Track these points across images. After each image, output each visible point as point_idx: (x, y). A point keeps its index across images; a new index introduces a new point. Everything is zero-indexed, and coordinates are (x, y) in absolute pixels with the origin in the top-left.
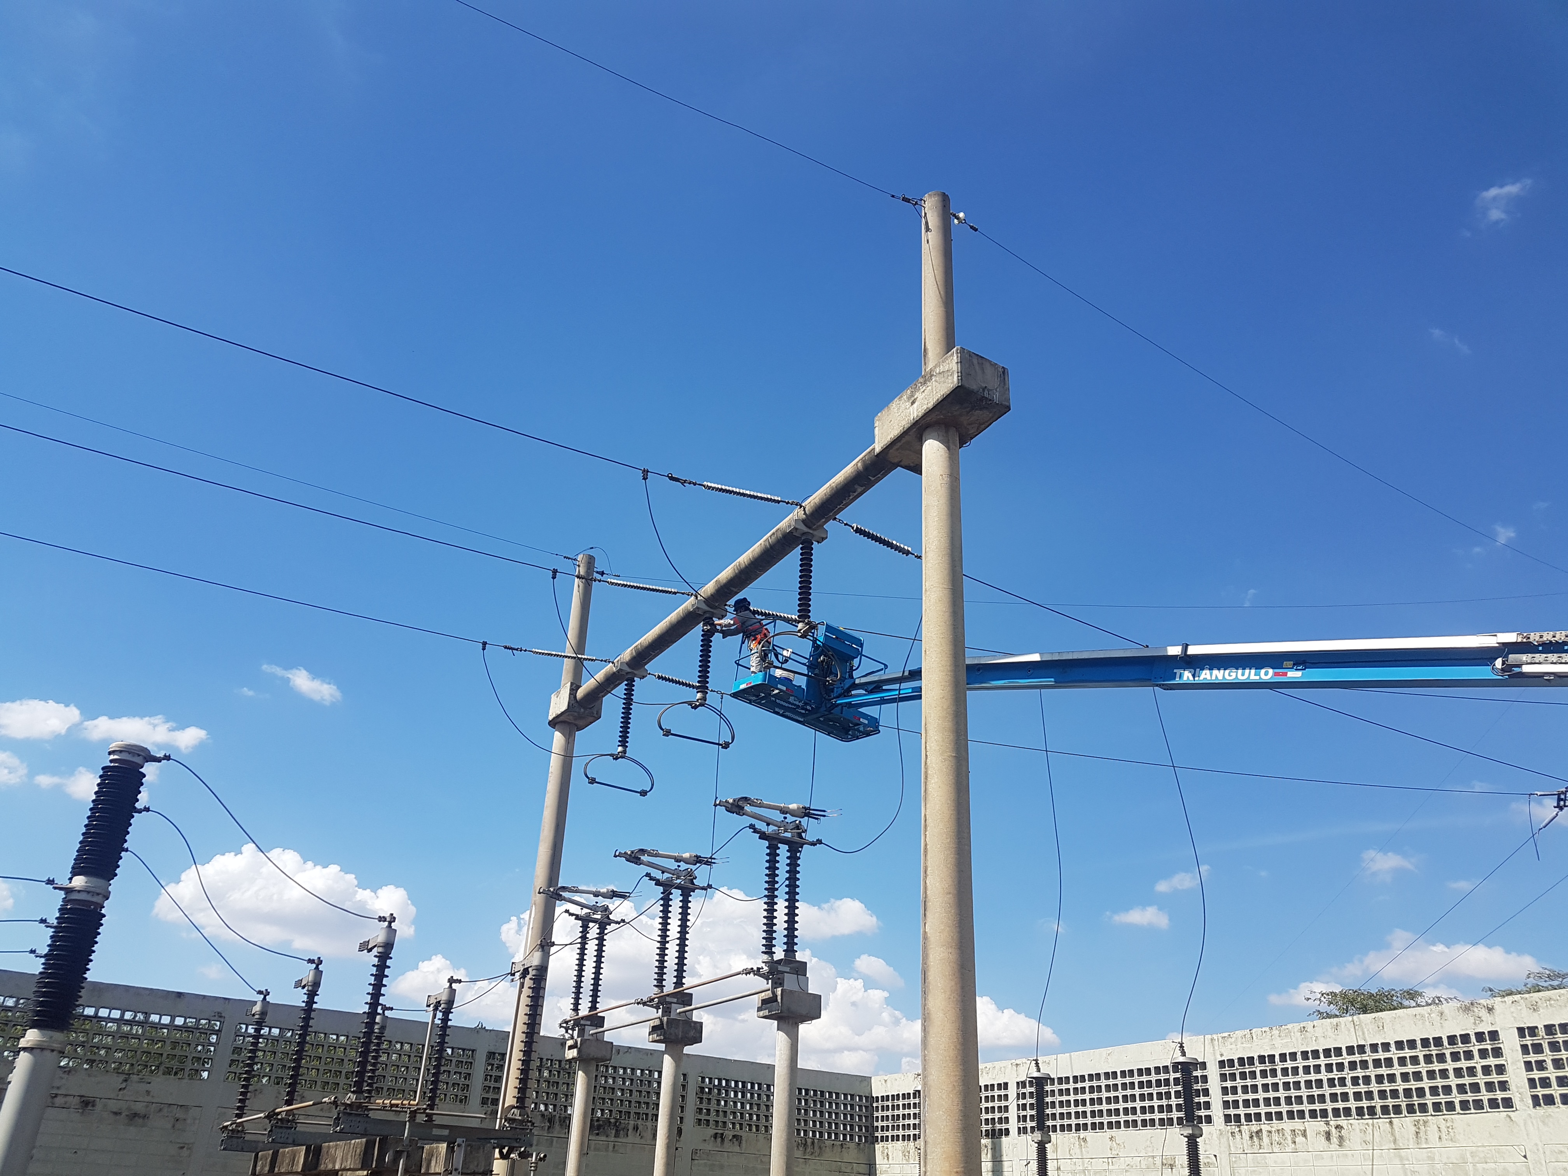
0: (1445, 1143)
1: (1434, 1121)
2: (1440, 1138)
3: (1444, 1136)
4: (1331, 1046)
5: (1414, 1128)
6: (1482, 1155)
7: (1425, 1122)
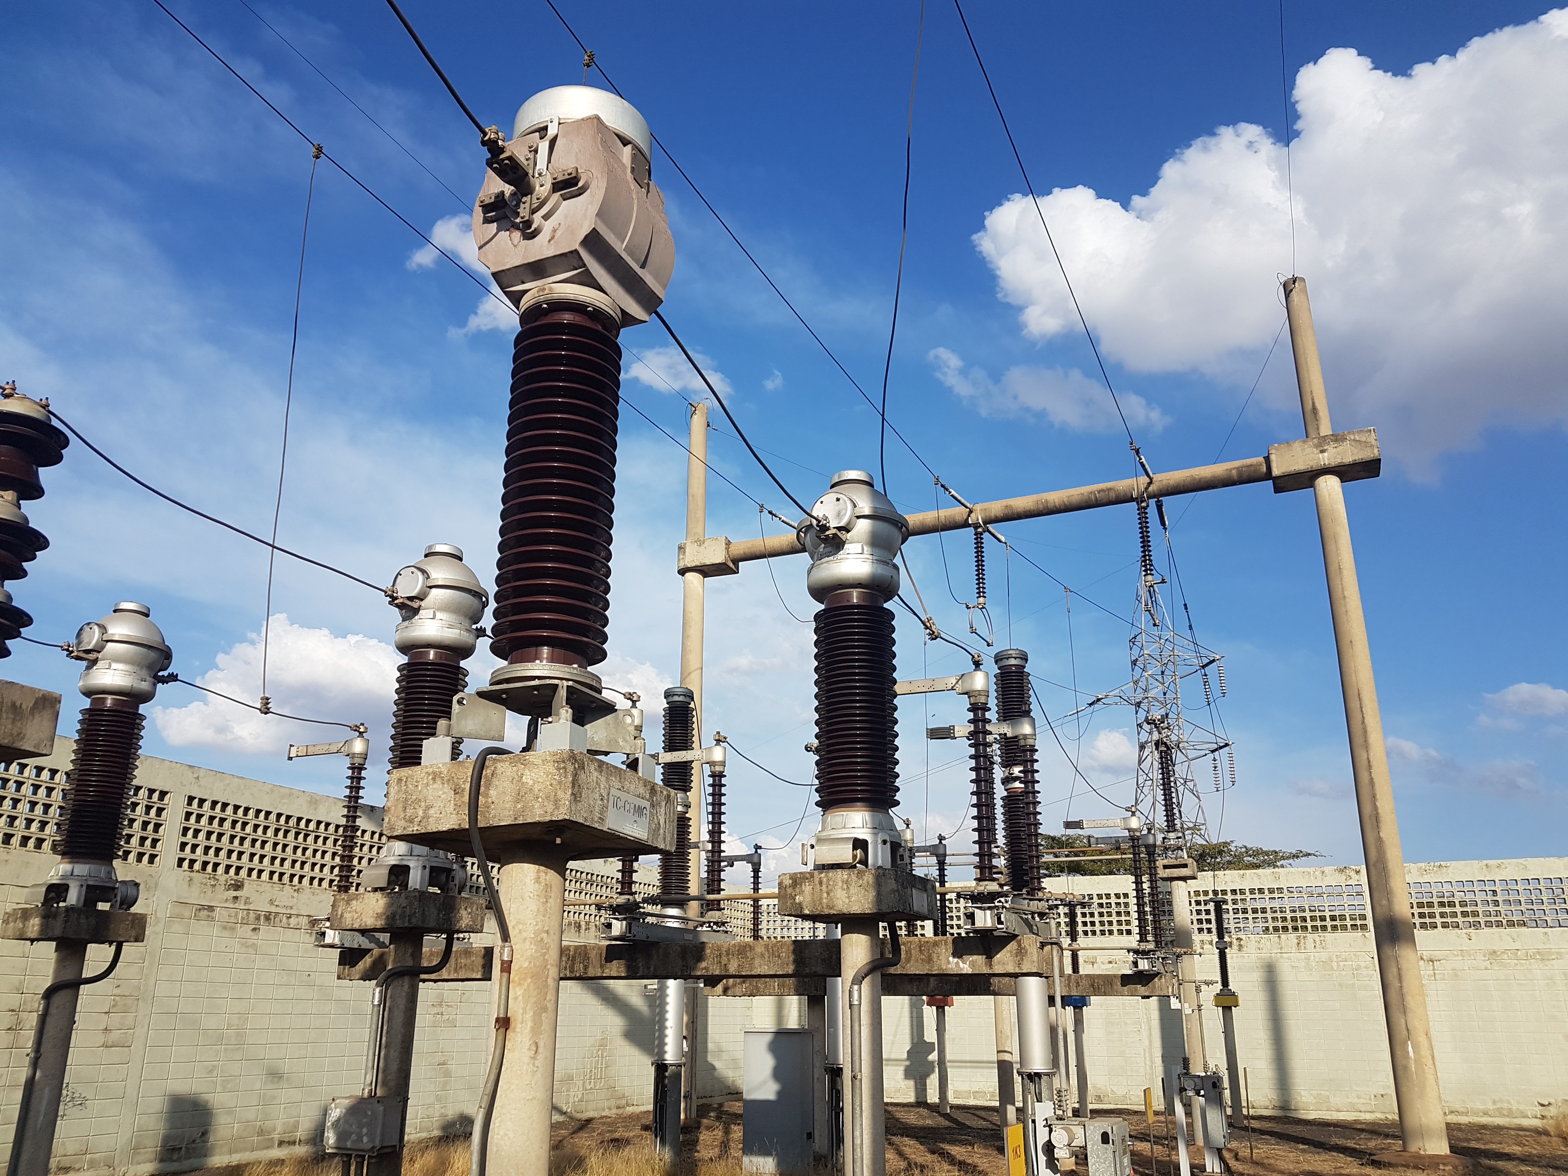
0: (1318, 949)
1: (1311, 937)
2: (1315, 947)
3: (1317, 945)
4: (1237, 887)
5: (1296, 941)
6: (1344, 957)
7: (1304, 937)
